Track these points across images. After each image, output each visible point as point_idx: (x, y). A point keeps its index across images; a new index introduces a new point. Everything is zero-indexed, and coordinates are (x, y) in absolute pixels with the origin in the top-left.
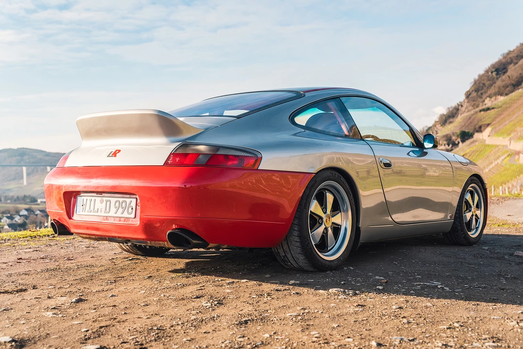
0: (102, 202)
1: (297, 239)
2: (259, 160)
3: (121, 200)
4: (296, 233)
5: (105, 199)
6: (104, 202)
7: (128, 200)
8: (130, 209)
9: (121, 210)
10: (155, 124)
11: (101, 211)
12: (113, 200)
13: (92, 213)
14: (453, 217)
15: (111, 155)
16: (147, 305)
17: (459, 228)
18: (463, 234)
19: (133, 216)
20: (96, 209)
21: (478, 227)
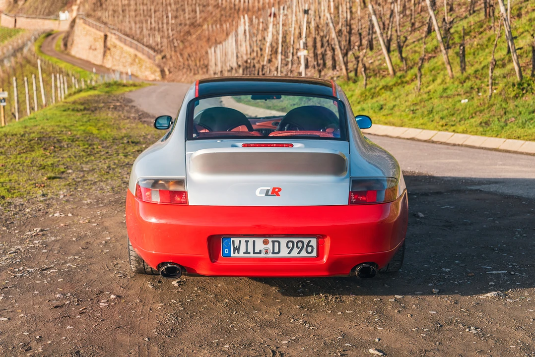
0: (266, 243)
3: (295, 240)
5: (270, 240)
6: (271, 244)
7: (306, 241)
8: (310, 249)
9: (296, 250)
11: (267, 252)
12: (283, 241)
13: (252, 255)
15: (270, 193)
19: (314, 254)
20: (257, 250)
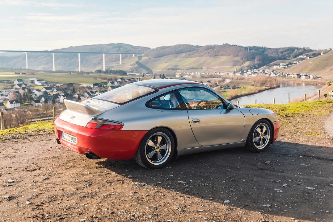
1: (139, 157)
2: (122, 126)
3: (73, 137)
4: (139, 155)
6: (69, 137)
9: (73, 141)
10: (85, 110)
11: (68, 140)
14: (245, 140)
16: (65, 184)
17: (250, 145)
18: (252, 148)
19: (76, 144)
21: (265, 144)
